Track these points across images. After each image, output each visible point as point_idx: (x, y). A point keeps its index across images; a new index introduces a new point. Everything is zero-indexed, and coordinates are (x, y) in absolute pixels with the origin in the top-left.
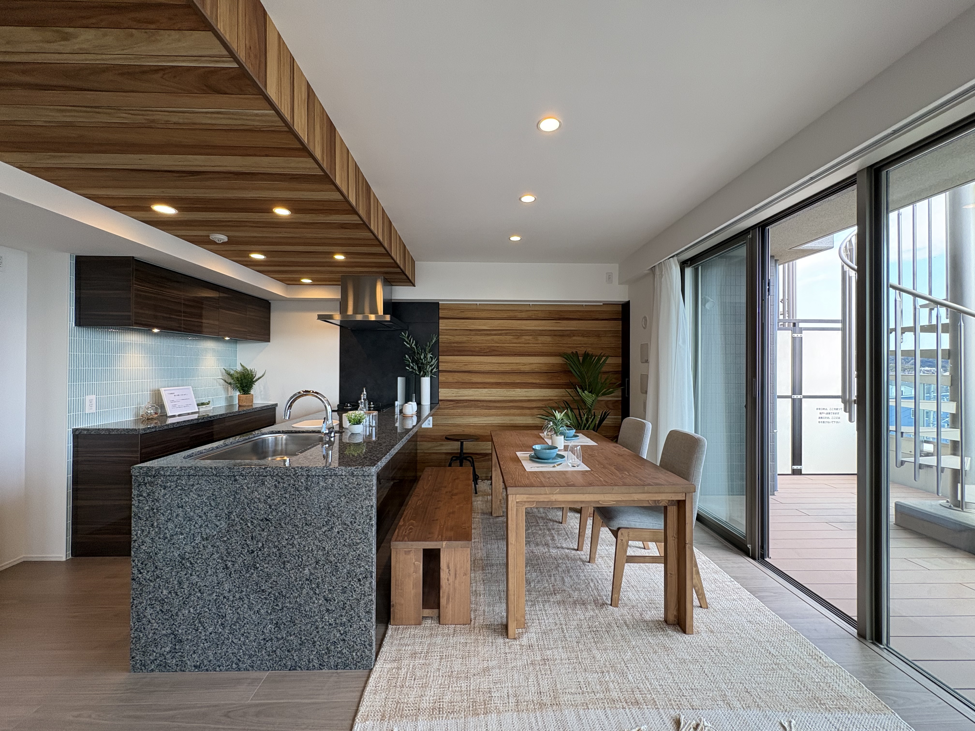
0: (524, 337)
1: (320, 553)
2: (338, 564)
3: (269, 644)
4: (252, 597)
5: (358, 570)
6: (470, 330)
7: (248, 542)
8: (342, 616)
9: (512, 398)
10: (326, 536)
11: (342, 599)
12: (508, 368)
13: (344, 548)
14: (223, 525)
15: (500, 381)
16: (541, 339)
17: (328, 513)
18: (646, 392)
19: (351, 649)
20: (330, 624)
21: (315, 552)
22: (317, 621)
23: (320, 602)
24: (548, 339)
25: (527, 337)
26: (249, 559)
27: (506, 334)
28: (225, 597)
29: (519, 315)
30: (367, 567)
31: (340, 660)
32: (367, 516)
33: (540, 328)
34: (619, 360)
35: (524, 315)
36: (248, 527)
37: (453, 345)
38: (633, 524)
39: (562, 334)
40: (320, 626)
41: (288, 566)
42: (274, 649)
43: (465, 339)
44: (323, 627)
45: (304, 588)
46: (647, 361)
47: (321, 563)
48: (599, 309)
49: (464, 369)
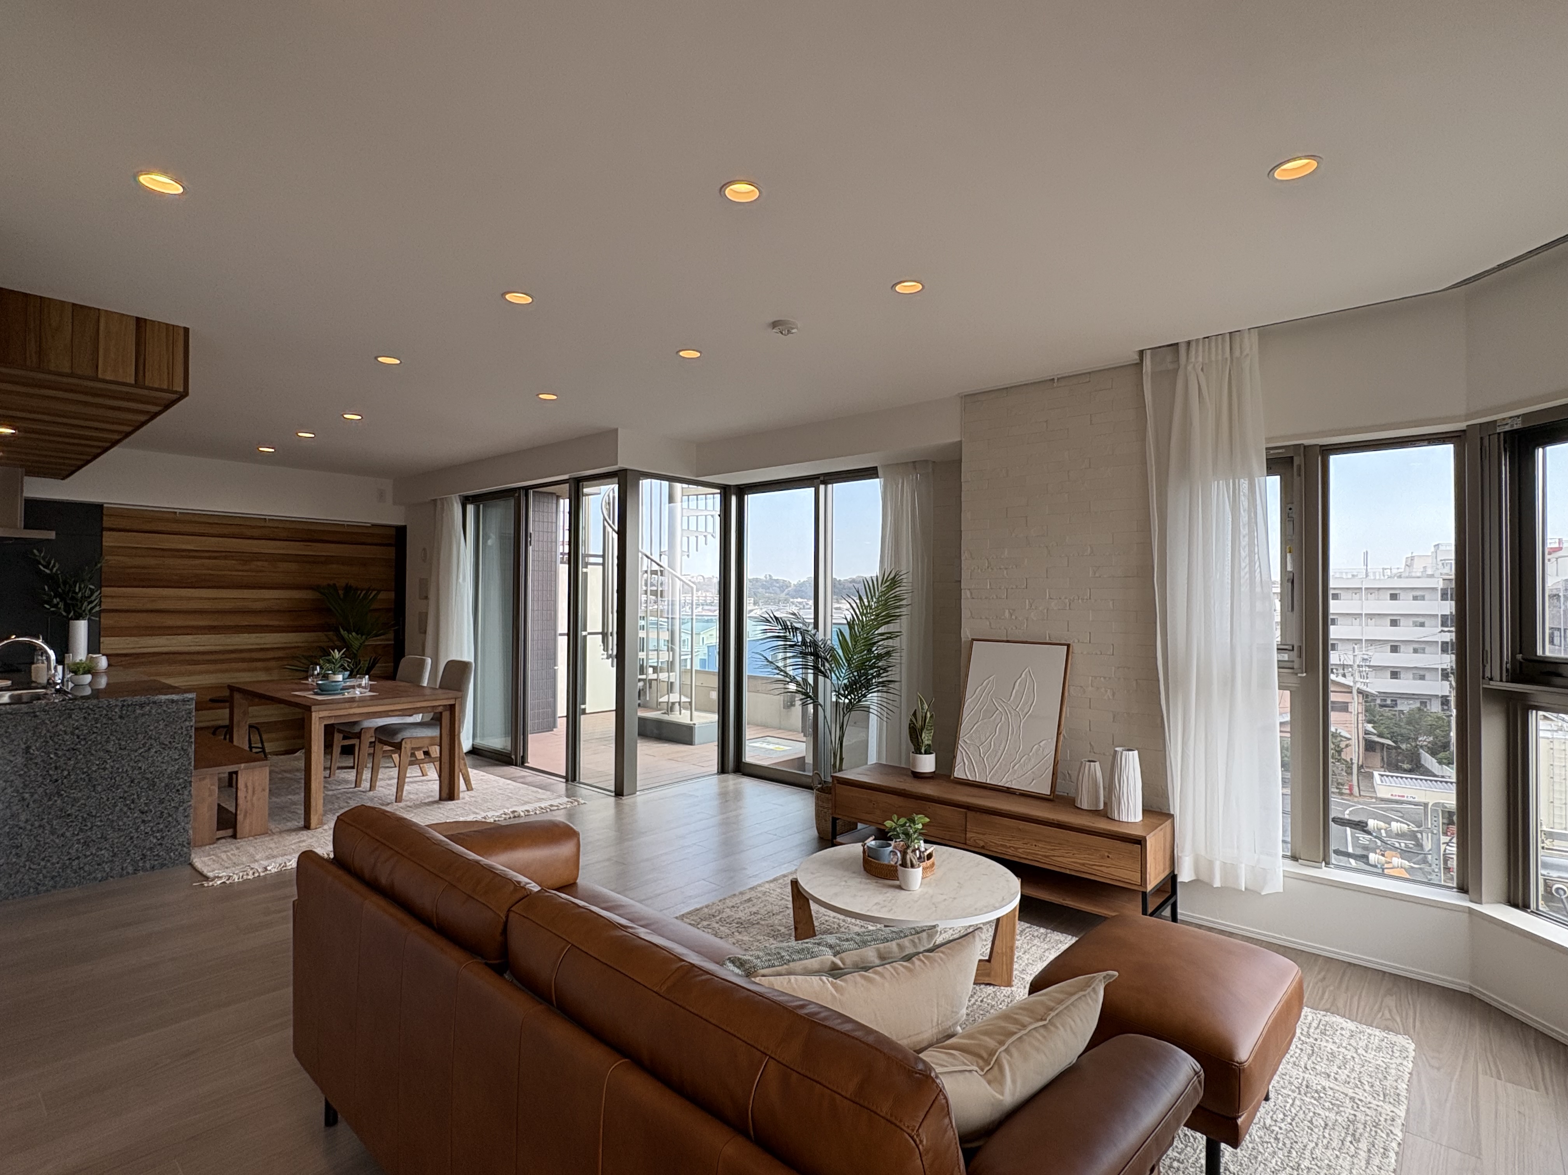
0: (255, 563)
1: (136, 772)
2: (156, 780)
3: (75, 863)
4: (55, 822)
5: (176, 782)
6: (163, 550)
7: (51, 772)
8: (159, 824)
9: (236, 647)
10: (143, 757)
11: (160, 809)
12: (228, 606)
13: (162, 765)
14: (20, 760)
15: (215, 623)
16: (283, 566)
17: (145, 737)
18: (425, 632)
19: (169, 850)
20: (146, 833)
21: (130, 772)
22: (131, 832)
23: (136, 815)
24: (293, 566)
25: (259, 563)
26: (51, 788)
27: (226, 558)
28: (21, 828)
29: (249, 532)
30: (186, 778)
31: (156, 862)
32: (186, 735)
33: (282, 552)
34: (392, 595)
35: (256, 533)
36: (51, 758)
37: (128, 571)
38: (415, 735)
39: (314, 561)
40: (135, 836)
41: (99, 789)
42: (81, 866)
43: (152, 562)
44: (138, 837)
45: (117, 806)
46: (426, 598)
47: (136, 781)
48: (366, 531)
49: (150, 606)
